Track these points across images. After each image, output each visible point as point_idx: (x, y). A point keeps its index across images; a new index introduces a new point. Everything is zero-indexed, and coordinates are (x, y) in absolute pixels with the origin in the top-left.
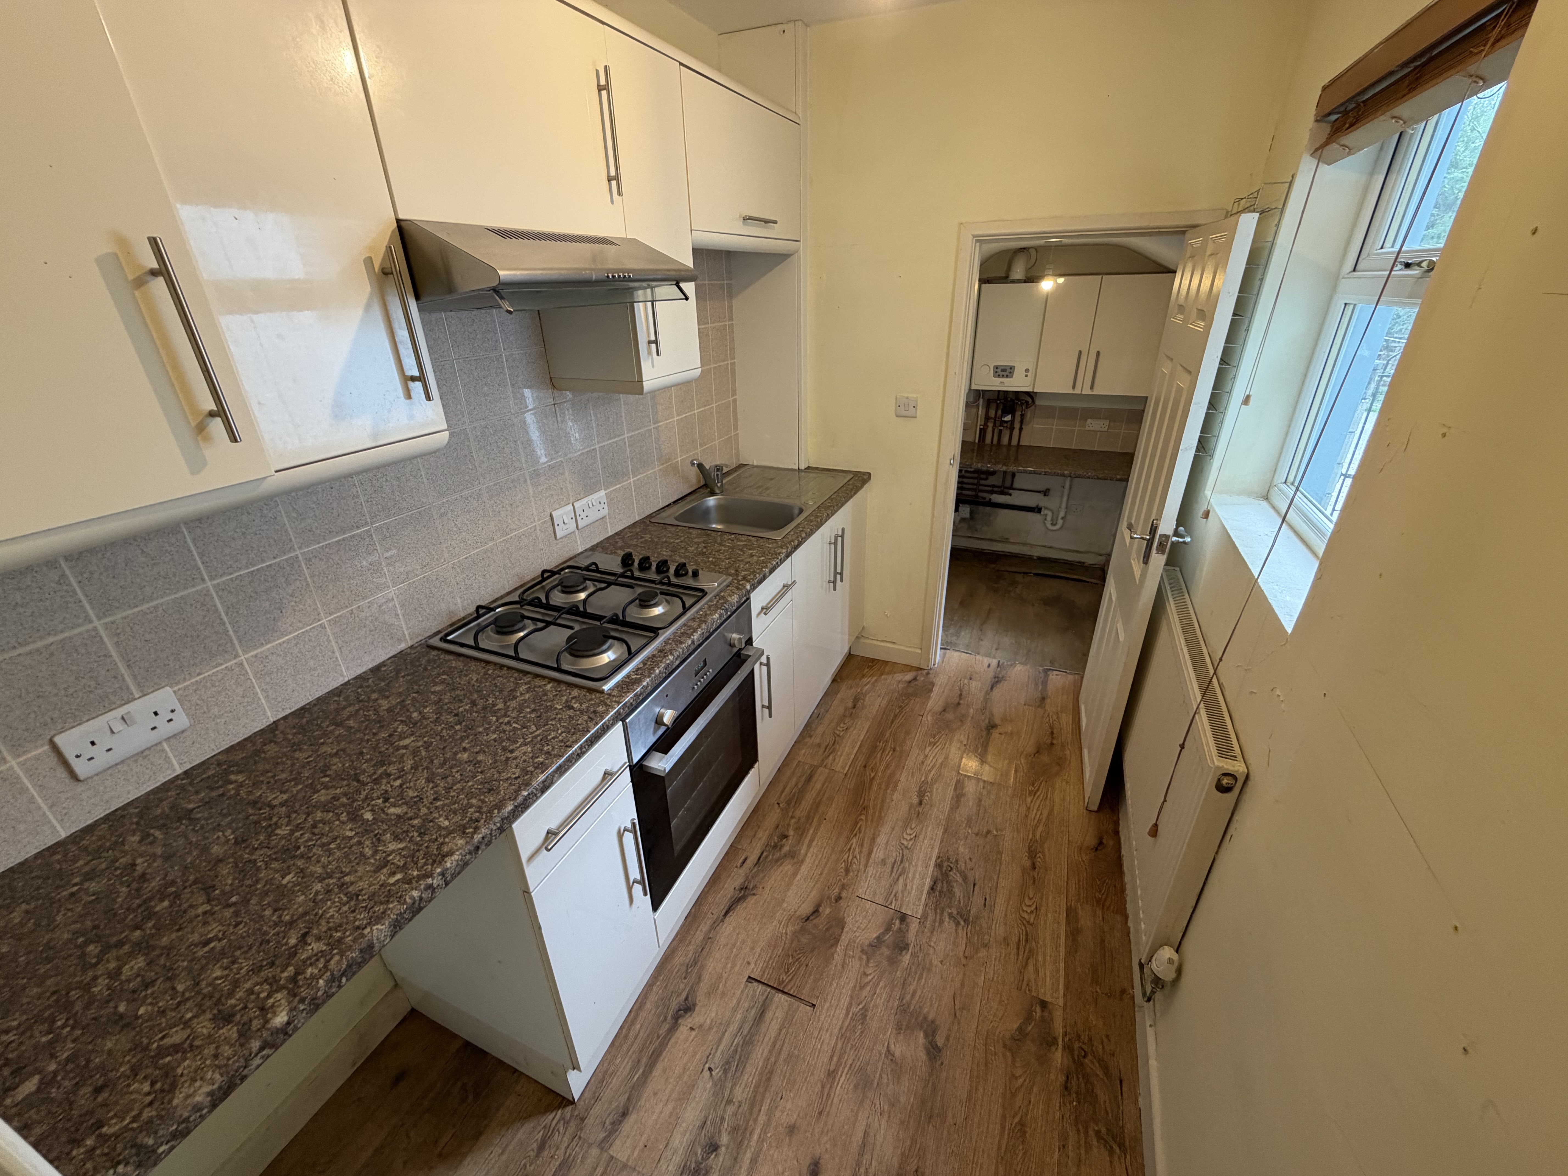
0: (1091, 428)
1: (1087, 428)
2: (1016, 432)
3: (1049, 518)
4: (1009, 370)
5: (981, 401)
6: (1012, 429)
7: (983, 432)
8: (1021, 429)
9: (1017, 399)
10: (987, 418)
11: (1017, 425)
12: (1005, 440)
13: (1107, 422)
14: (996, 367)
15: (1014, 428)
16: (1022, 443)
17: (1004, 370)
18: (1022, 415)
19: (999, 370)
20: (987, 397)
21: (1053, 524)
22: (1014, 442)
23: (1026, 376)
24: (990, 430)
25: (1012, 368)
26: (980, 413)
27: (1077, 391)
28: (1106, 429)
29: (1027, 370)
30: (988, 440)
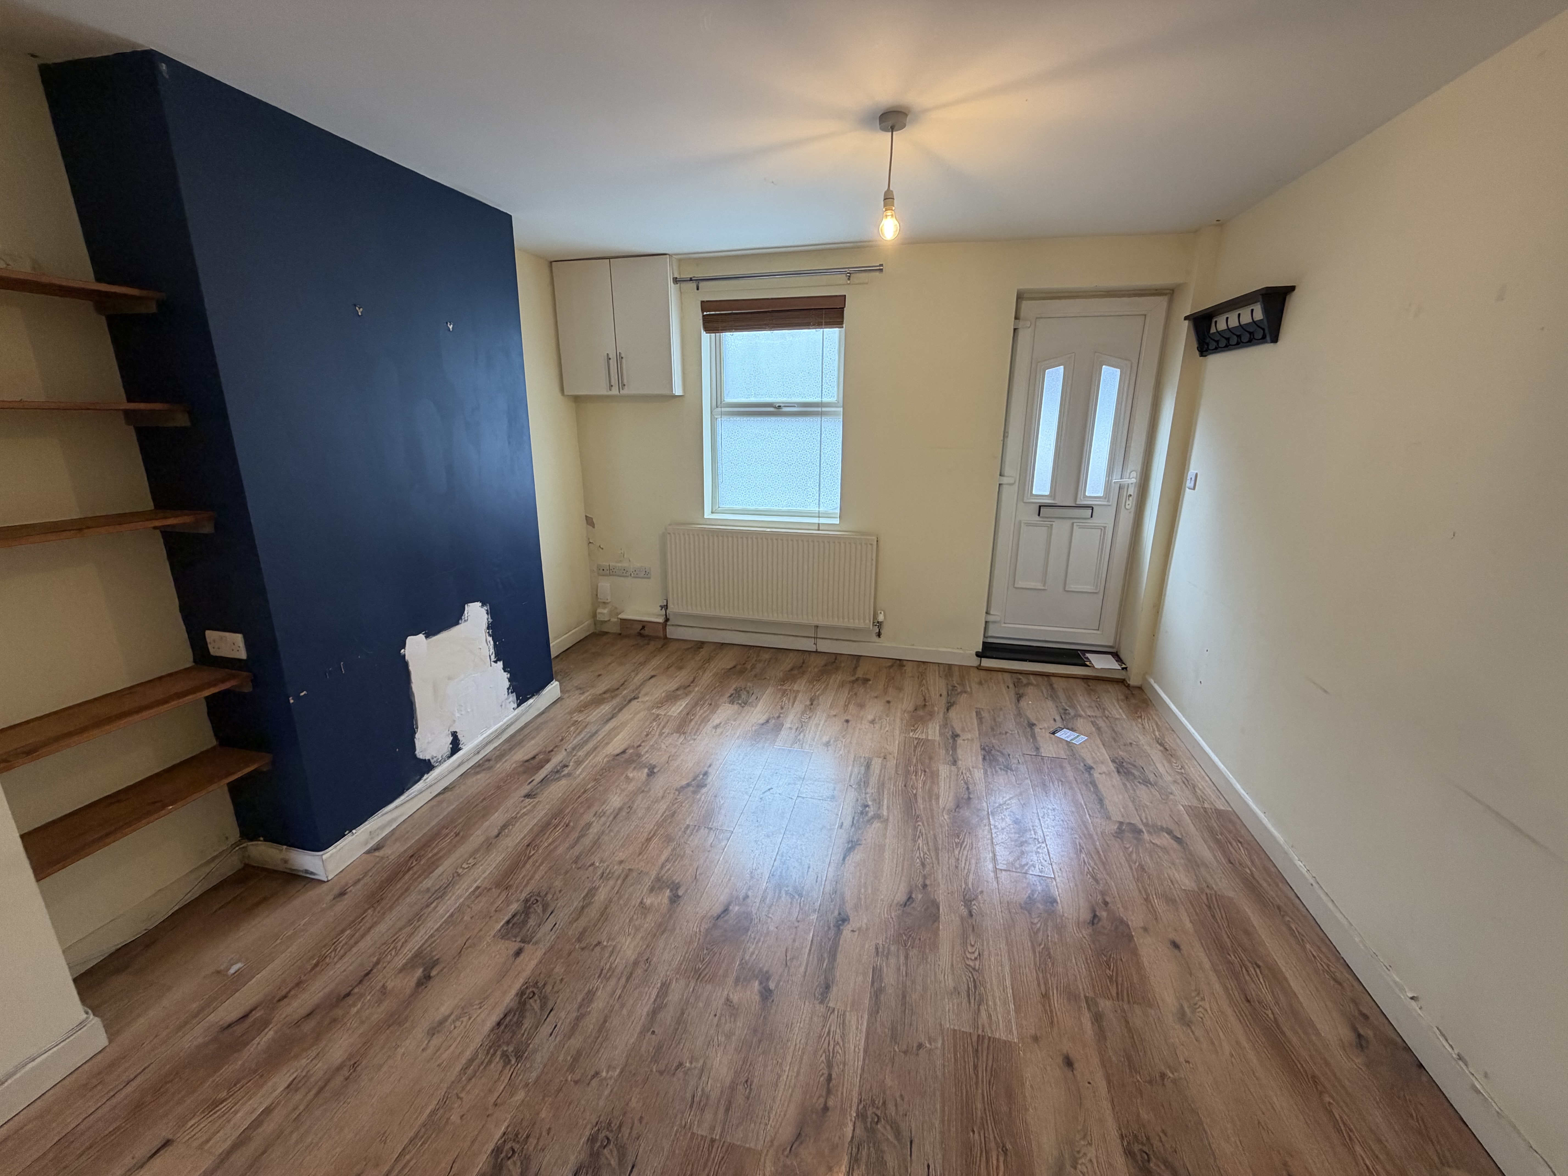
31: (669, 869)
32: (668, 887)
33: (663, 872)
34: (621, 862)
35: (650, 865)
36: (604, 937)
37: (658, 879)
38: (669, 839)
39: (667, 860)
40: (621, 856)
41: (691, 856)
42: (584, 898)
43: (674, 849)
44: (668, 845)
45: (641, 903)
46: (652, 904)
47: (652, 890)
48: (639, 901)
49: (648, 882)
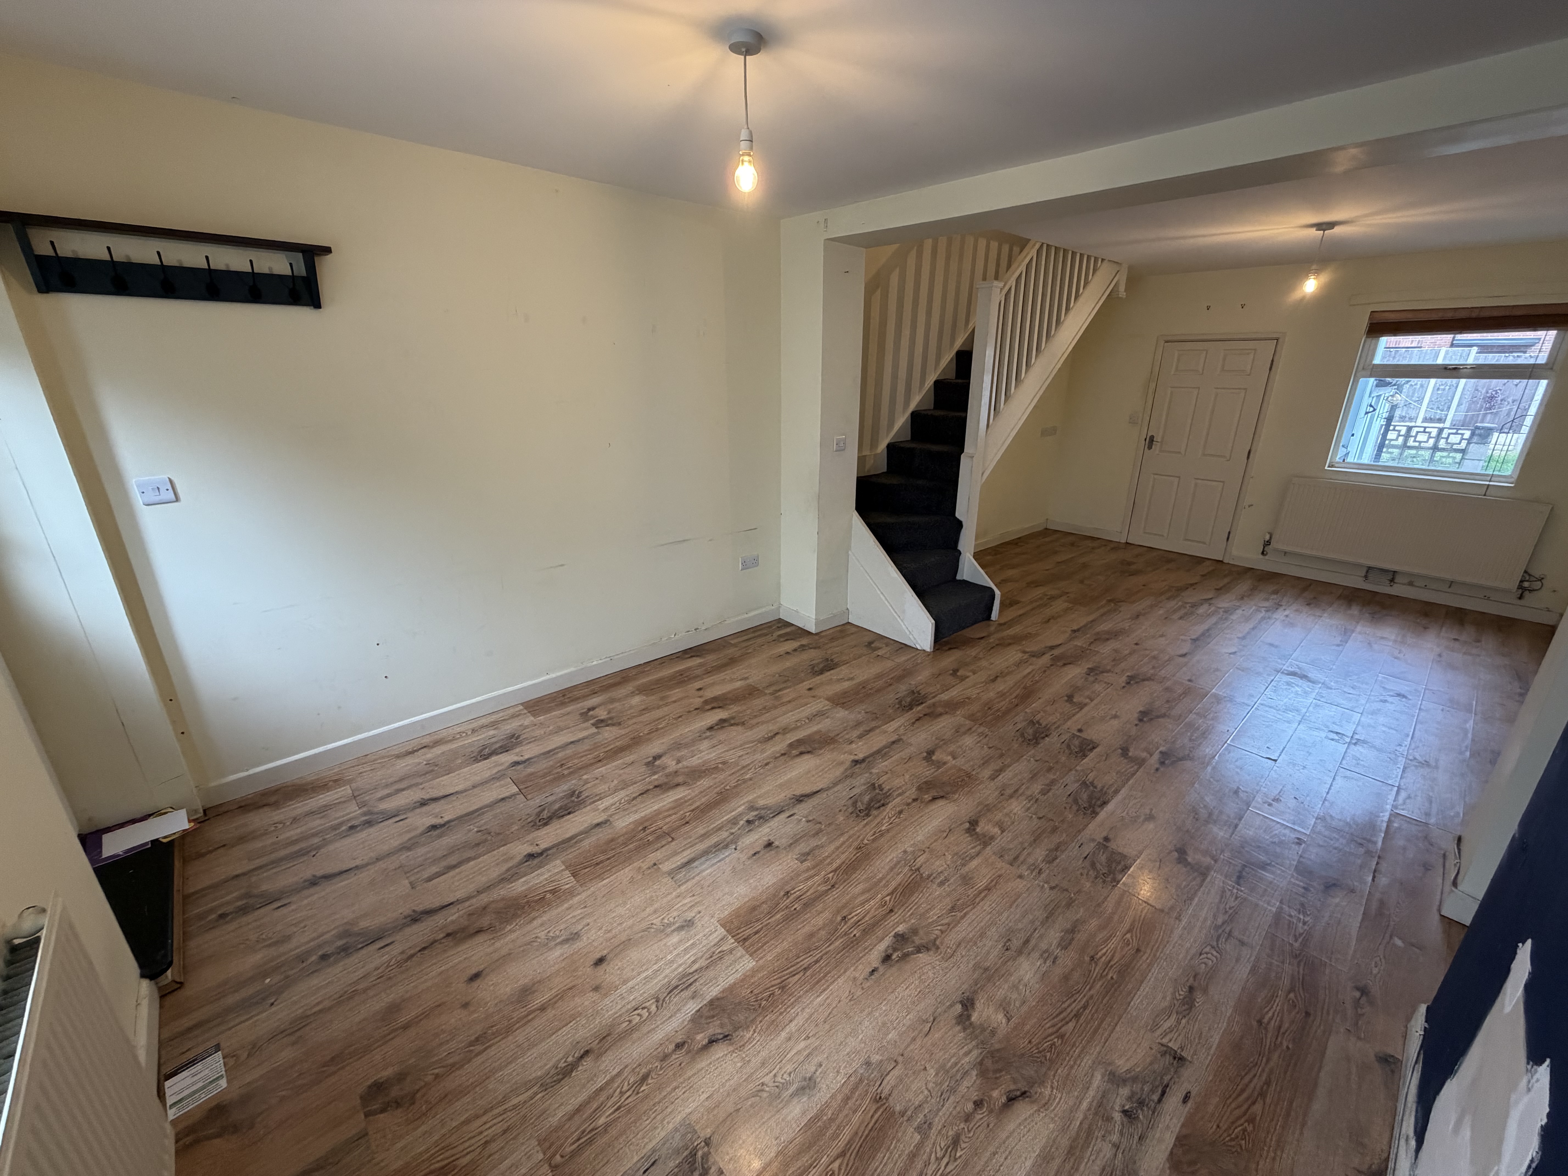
31: (973, 848)
32: (976, 833)
33: (979, 848)
34: (1020, 877)
35: (990, 861)
36: (1035, 821)
37: (985, 844)
38: (966, 880)
39: (972, 858)
40: (1020, 885)
41: (948, 851)
42: (1056, 858)
43: (964, 865)
44: (967, 873)
45: (1003, 832)
46: (994, 826)
47: (992, 838)
48: (1004, 834)
49: (995, 846)
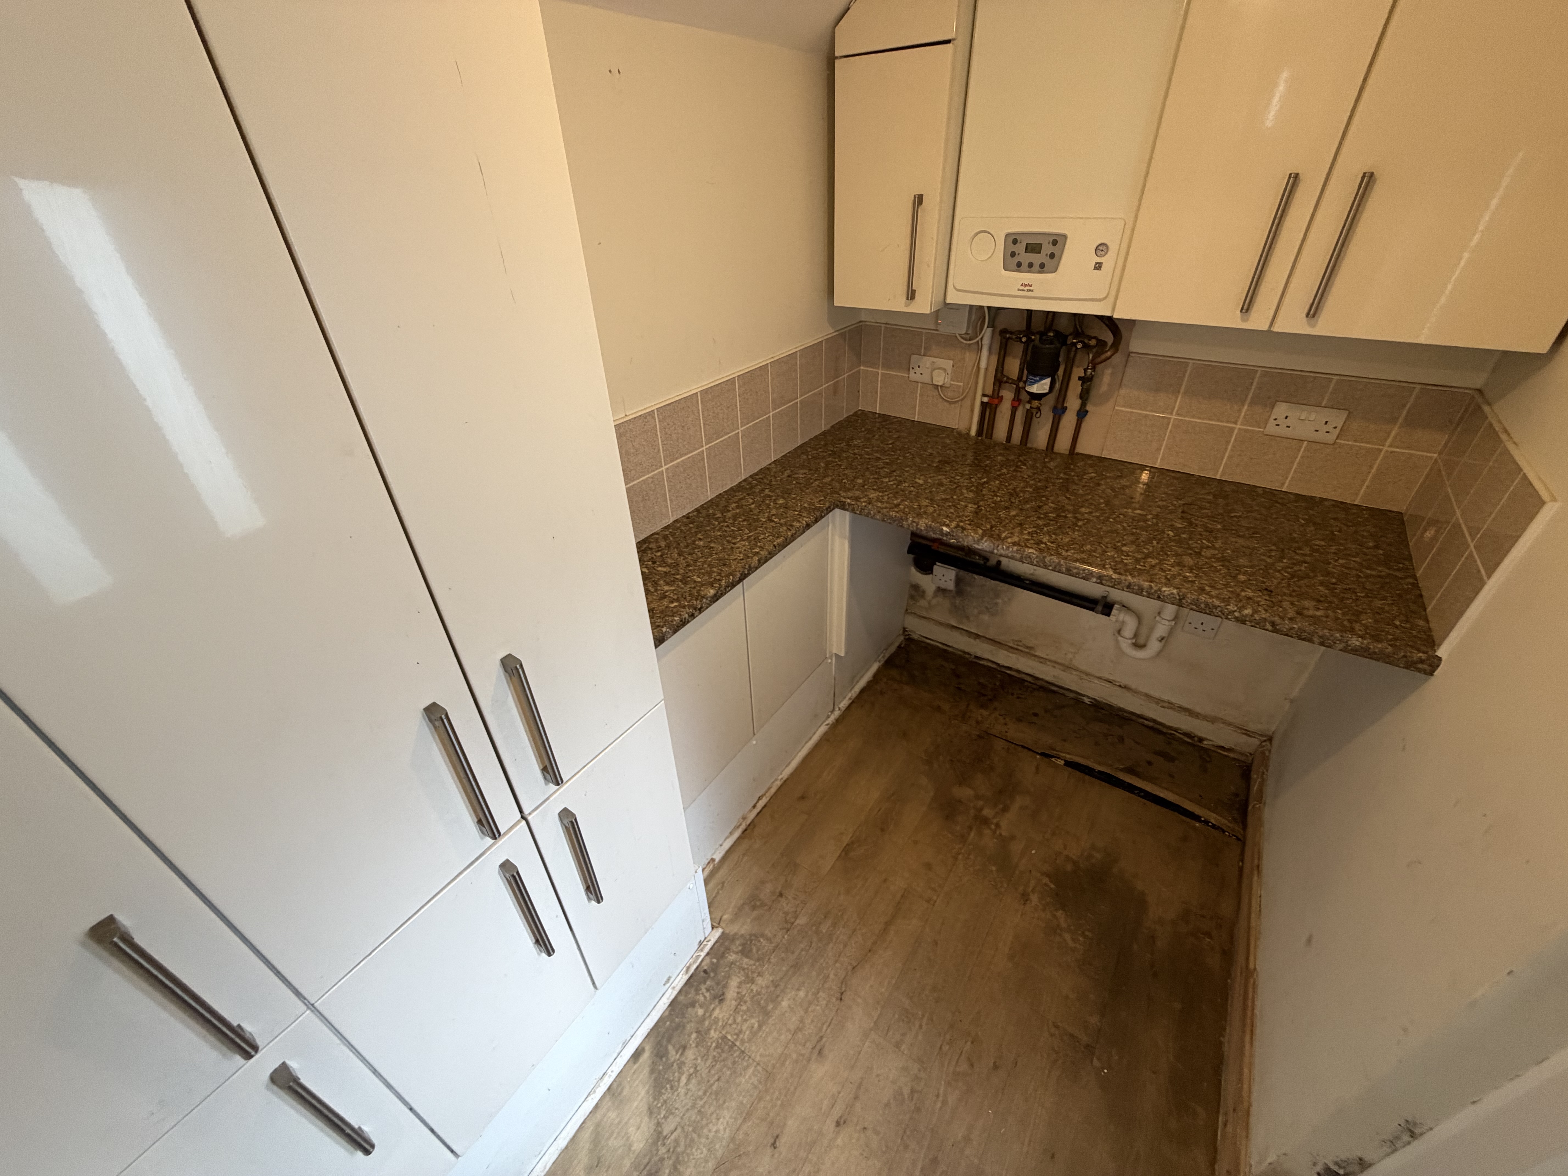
0: (1282, 431)
1: (1271, 428)
2: (1069, 421)
3: (1128, 632)
4: (1047, 249)
5: (987, 333)
6: (1059, 411)
7: (989, 410)
8: (1082, 414)
9: (1078, 333)
10: (1000, 380)
11: (1073, 403)
12: (1040, 437)
13: (1338, 419)
14: (1013, 239)
15: (1064, 409)
16: (1080, 449)
17: (1034, 248)
18: (1086, 381)
19: (1020, 248)
20: (1000, 326)
21: (1139, 646)
22: (1063, 444)
23: (1098, 266)
24: (1005, 408)
25: (1058, 241)
26: (983, 365)
27: (1258, 321)
28: (1331, 438)
29: (1101, 249)
30: (1000, 431)
